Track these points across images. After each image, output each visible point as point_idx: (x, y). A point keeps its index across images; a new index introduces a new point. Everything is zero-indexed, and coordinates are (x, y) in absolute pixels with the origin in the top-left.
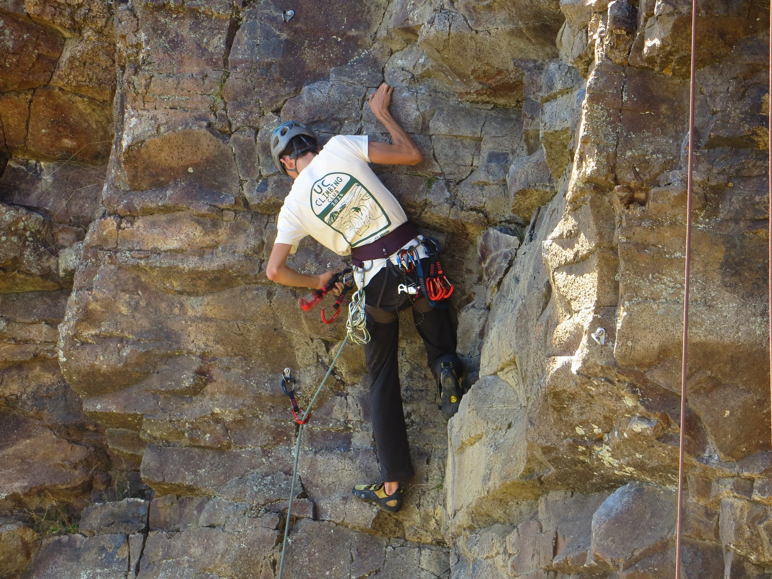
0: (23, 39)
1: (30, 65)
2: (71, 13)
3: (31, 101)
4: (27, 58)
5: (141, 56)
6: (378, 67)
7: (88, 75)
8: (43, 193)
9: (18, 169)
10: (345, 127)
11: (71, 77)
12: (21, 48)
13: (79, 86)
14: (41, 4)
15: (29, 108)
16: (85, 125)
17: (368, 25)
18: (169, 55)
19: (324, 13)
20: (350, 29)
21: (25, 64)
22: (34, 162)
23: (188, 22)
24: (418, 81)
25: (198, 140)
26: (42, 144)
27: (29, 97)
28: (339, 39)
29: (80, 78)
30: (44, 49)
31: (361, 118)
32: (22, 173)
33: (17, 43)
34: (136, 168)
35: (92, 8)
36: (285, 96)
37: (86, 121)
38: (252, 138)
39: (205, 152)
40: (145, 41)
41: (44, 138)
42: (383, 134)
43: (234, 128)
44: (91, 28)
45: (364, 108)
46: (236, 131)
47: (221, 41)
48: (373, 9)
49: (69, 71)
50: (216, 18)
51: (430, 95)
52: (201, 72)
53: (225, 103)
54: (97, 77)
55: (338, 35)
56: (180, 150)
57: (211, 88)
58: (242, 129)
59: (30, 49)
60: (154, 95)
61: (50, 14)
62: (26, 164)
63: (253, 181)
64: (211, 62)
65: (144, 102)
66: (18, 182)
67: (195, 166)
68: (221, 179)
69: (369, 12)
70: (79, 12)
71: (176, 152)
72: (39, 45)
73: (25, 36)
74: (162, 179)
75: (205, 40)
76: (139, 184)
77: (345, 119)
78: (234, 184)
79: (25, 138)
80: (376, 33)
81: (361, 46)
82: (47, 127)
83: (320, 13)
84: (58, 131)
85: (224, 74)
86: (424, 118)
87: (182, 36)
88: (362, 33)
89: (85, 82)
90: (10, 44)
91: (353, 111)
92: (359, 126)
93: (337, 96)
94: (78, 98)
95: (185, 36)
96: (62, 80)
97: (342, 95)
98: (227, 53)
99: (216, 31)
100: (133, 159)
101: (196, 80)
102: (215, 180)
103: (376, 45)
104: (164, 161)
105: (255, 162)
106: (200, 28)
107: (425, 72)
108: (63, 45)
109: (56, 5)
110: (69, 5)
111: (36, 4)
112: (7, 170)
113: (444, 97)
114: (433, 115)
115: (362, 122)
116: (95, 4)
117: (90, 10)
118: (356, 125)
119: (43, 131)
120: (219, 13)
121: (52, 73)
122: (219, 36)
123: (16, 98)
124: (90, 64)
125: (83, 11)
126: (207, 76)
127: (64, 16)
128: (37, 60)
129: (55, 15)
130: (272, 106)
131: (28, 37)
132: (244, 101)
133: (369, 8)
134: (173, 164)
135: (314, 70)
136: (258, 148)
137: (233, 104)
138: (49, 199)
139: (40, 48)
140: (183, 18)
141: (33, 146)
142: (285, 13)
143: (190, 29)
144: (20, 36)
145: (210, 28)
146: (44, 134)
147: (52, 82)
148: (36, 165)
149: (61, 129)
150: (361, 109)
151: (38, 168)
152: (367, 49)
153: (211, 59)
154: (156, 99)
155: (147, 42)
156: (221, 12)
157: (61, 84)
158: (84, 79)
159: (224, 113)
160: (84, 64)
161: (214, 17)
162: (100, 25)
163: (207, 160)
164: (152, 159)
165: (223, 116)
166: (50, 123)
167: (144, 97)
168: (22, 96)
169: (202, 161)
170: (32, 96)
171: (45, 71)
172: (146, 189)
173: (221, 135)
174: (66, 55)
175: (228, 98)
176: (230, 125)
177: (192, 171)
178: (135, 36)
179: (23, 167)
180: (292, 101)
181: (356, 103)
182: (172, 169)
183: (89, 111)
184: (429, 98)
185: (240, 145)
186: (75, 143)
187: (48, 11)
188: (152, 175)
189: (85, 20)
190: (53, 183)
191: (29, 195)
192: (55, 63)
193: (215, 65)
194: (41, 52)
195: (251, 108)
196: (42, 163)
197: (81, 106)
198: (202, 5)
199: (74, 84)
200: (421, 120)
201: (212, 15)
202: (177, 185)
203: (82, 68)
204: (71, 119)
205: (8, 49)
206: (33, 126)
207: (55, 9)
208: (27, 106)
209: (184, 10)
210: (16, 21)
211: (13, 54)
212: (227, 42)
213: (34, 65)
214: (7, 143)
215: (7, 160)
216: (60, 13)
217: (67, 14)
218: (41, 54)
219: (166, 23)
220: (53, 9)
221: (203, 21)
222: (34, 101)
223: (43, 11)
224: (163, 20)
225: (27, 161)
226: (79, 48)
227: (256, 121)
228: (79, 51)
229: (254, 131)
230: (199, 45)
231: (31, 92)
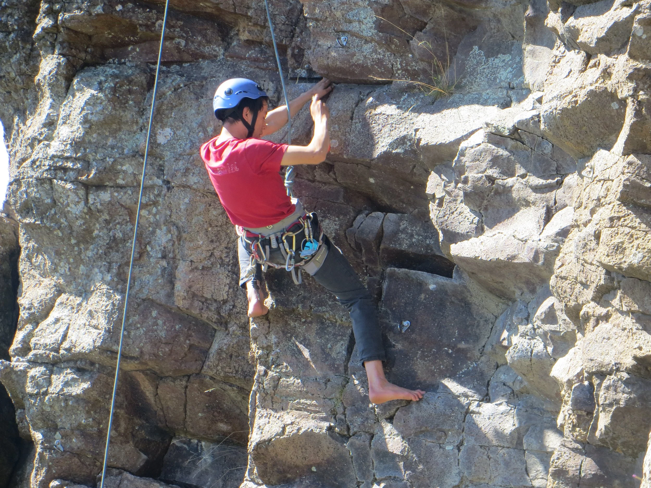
0: (175, 330)
1: (183, 355)
2: (217, 308)
3: (186, 387)
4: (179, 348)
5: (271, 357)
6: (483, 379)
7: (235, 367)
8: (202, 472)
9: (181, 447)
10: (448, 438)
11: (219, 368)
12: (174, 338)
13: (226, 377)
14: (189, 298)
15: (185, 393)
16: (238, 411)
17: (477, 338)
18: (296, 358)
19: (438, 326)
20: (460, 342)
21: (177, 354)
22: (196, 441)
23: (315, 326)
24: (517, 397)
25: (319, 442)
26: (200, 427)
27: (184, 383)
28: (450, 351)
29: (227, 370)
30: (195, 340)
31: (463, 431)
32: (185, 452)
33: (170, 333)
34: (265, 464)
35: (236, 304)
36: (397, 405)
37: (238, 407)
38: (367, 443)
39: (326, 453)
40: (275, 343)
41: (201, 421)
42: (481, 447)
43: (351, 433)
44: (235, 323)
45: (466, 421)
46: (354, 435)
47: (343, 348)
48: (482, 323)
49: (217, 362)
50: (340, 325)
51: (526, 411)
52: (324, 377)
53: (345, 408)
54: (242, 370)
55: (448, 346)
56: (304, 450)
57: (332, 394)
58: (358, 434)
59: (182, 339)
60: (281, 397)
61: (198, 308)
62: (189, 443)
63: (368, 483)
64: (334, 367)
65: (272, 402)
66: (180, 460)
67: (318, 466)
68: (340, 479)
69: (478, 326)
70: (224, 308)
71: (300, 452)
72: (191, 336)
73: (177, 327)
74: (289, 476)
75: (329, 346)
76: (269, 479)
77: (449, 430)
78: (352, 485)
79: (185, 420)
80: (484, 347)
81: (470, 359)
82: (203, 412)
83: (434, 324)
84: (214, 416)
85: (345, 380)
86: (519, 434)
87: (309, 340)
88: (471, 346)
89: (232, 373)
90: (163, 334)
91: (456, 423)
92: (461, 438)
93: (442, 408)
94: (228, 387)
95: (311, 341)
96: (211, 370)
97: (446, 407)
98: (348, 360)
99: (339, 338)
100: (262, 456)
101: (319, 384)
102: (336, 480)
103: (483, 359)
104: (289, 460)
105: (369, 466)
106: (325, 334)
107: (523, 388)
108: (213, 336)
109: (204, 300)
110: (215, 301)
111: (185, 299)
112: (171, 448)
113: (539, 413)
114: (527, 430)
115: (464, 434)
116: (239, 301)
117: (234, 306)
118: (458, 436)
119: (200, 415)
120: (342, 321)
121: (204, 362)
122: (342, 342)
123: (172, 384)
124: (236, 357)
125: (228, 307)
126: (329, 381)
127: (210, 310)
128: (189, 349)
129: (202, 309)
130: (385, 413)
131: (180, 327)
132: (361, 407)
133: (478, 322)
134: (299, 463)
135: (425, 381)
136: (372, 453)
137: (351, 410)
138: (208, 479)
139: (190, 338)
140: (311, 322)
141: (192, 428)
142: (401, 323)
143: (317, 334)
144: (173, 326)
145: (334, 334)
146: (201, 418)
147: (203, 371)
148: (197, 445)
149: (216, 414)
150: (464, 421)
151: (199, 448)
152: (476, 362)
153: (334, 365)
154: (283, 400)
155: (277, 344)
156: (344, 319)
157: (211, 373)
158: (231, 371)
159: (343, 417)
160: (231, 356)
161: (338, 324)
162: (243, 321)
163: (328, 461)
164: (279, 457)
165: (342, 420)
166: (205, 408)
167: (272, 398)
168: (177, 382)
169: (323, 462)
170: (187, 382)
171: (196, 360)
172: (275, 484)
173: (340, 439)
174: (215, 347)
175: (347, 404)
176: (348, 429)
177: (315, 470)
178: (266, 338)
179: (185, 446)
180: (403, 410)
181: (459, 416)
182: (297, 467)
183: (240, 399)
184: (525, 414)
185: (356, 449)
186: (230, 427)
187: (196, 305)
188: (279, 472)
189: (229, 315)
190: (213, 463)
191: (189, 473)
192: (205, 353)
193: (336, 370)
194: (192, 343)
195: (367, 415)
196: (203, 443)
197: (232, 394)
198: (327, 312)
199: (222, 374)
200: (516, 435)
201: (336, 322)
202: (302, 482)
203: (229, 360)
204: (225, 405)
205: (160, 339)
206: (190, 409)
207: (203, 303)
208: (183, 391)
209: (311, 315)
210: (169, 312)
211: (166, 343)
212: (348, 349)
213: (186, 355)
214: (167, 424)
215: (171, 439)
216: (207, 307)
217: (213, 309)
218: (193, 345)
219: (295, 327)
220: (201, 304)
221: (328, 326)
222: (189, 387)
223: (191, 305)
224: (292, 324)
225: (190, 440)
226: (225, 341)
227: (371, 427)
228: (225, 344)
229: (368, 437)
230: (323, 350)
231: (186, 378)
